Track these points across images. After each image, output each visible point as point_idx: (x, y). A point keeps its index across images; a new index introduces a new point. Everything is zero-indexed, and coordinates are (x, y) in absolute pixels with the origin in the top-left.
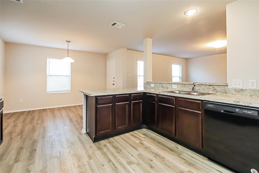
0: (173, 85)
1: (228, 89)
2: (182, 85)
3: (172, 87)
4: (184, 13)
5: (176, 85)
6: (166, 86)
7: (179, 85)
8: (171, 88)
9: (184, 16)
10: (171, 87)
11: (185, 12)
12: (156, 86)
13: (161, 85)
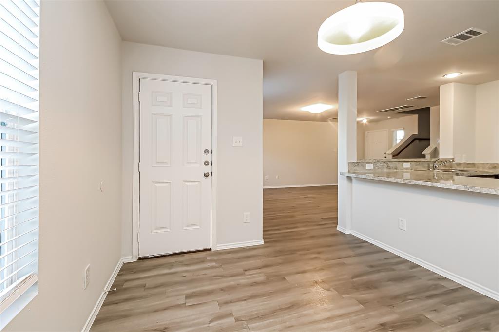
0: (405, 164)
2: (416, 162)
3: (403, 166)
5: (409, 163)
6: (394, 165)
7: (412, 163)
8: (401, 168)
12: (376, 168)
13: (385, 164)
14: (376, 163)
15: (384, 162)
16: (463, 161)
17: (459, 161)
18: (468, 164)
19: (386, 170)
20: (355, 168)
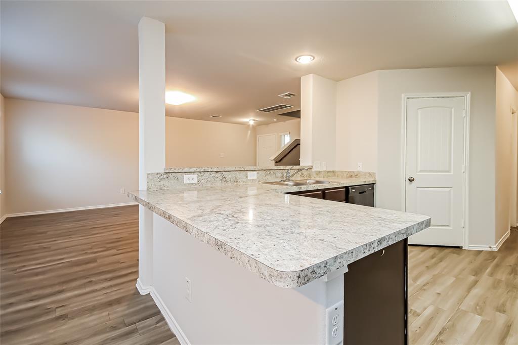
0: (249, 173)
1: (312, 172)
2: (265, 172)
3: (247, 177)
4: (296, 59)
5: (255, 173)
6: (234, 176)
7: (260, 172)
8: (244, 180)
9: (295, 62)
10: (245, 177)
11: (298, 58)
12: (202, 181)
13: (219, 175)
14: (202, 174)
15: (217, 172)
16: (324, 169)
17: (319, 169)
18: (328, 172)
19: (219, 184)
20: (162, 183)
